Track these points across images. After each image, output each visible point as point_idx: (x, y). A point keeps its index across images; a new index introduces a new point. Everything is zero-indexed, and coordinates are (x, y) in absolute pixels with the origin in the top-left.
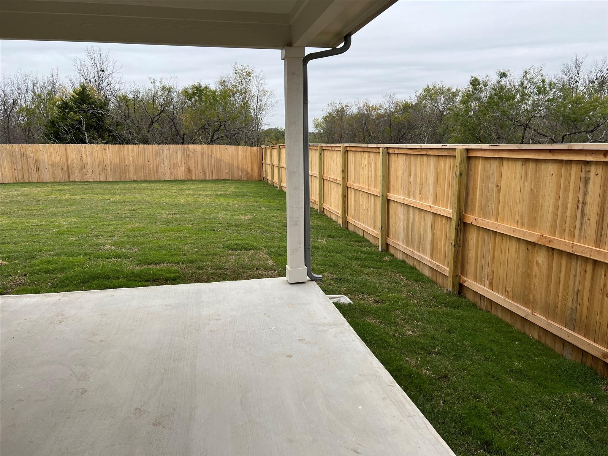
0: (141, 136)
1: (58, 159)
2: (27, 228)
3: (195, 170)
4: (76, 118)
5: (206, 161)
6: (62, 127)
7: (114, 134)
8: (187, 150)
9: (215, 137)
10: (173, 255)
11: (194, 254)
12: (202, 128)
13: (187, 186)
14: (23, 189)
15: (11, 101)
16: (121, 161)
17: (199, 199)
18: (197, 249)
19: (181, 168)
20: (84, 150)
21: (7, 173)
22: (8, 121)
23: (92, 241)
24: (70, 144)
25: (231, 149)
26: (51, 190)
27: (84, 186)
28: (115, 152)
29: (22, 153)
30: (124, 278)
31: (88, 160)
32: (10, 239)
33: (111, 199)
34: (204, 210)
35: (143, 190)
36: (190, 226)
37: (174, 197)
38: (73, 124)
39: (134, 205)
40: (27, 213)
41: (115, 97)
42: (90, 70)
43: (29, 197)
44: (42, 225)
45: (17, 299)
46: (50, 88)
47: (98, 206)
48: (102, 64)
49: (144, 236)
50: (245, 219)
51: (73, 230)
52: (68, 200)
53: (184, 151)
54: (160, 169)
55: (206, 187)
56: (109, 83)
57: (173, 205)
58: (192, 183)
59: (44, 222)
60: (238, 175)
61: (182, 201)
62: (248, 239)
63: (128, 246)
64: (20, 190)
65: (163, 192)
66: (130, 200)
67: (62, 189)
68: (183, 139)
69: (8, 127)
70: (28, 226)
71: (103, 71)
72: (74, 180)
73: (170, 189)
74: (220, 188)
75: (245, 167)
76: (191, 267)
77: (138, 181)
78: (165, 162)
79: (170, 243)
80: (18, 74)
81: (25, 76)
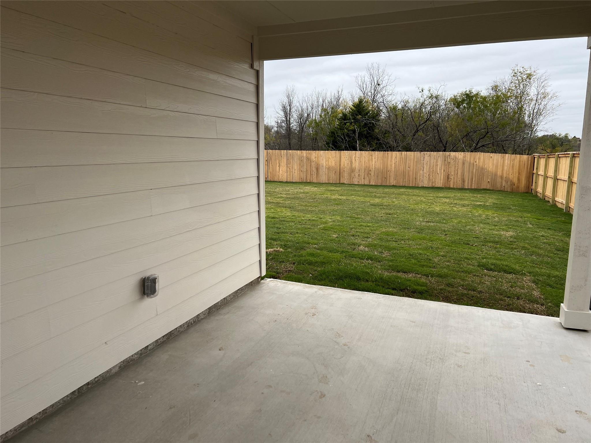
0: (405, 144)
1: (333, 164)
2: (302, 221)
3: (454, 178)
4: (352, 128)
5: (466, 170)
6: (340, 136)
7: (381, 141)
8: (449, 158)
9: (480, 145)
10: (423, 266)
11: (445, 267)
12: (466, 136)
13: (443, 194)
14: (305, 188)
15: (306, 115)
16: (384, 167)
17: (455, 209)
18: (448, 263)
19: (440, 175)
20: (354, 156)
21: (296, 174)
22: (302, 132)
23: (350, 240)
24: (344, 150)
25: (497, 157)
26: (325, 190)
27: (351, 188)
28: (380, 158)
29: (308, 158)
30: (373, 282)
31: (356, 165)
32: (289, 229)
33: (371, 201)
34: (460, 221)
35: (400, 195)
36: (443, 237)
37: (429, 204)
38: (348, 134)
39: (391, 209)
40: (304, 208)
41: (387, 108)
42: (368, 85)
43: (308, 195)
44: (314, 220)
45: (285, 284)
46: (335, 102)
47: (359, 208)
48: (378, 79)
49: (396, 241)
50: (505, 236)
51: (336, 227)
52: (336, 200)
53: (445, 159)
54: (419, 175)
55: (464, 196)
56: (383, 95)
57: (427, 212)
58: (449, 191)
59: (315, 218)
60: (501, 185)
61: (438, 209)
62: (509, 260)
63: (380, 250)
64: (303, 188)
65: (419, 198)
66: (388, 204)
67: (333, 190)
68: (445, 147)
69: (301, 137)
70: (303, 219)
71: (379, 85)
72: (343, 182)
73: (427, 196)
74: (479, 199)
75: (511, 177)
76: (441, 282)
77: (397, 186)
78: (424, 169)
79: (421, 252)
80: (313, 92)
81: (318, 94)
